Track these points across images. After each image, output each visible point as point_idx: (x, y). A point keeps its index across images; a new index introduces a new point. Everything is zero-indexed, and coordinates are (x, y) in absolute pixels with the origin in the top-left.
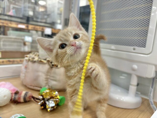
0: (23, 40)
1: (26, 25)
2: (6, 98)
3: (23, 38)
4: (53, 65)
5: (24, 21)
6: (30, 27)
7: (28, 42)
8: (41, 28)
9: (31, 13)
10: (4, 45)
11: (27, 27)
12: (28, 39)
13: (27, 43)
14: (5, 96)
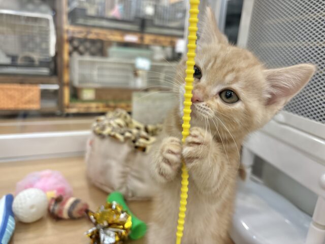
0: (133, 65)
1: (139, 35)
2: (34, 210)
3: (132, 61)
4: (136, 147)
5: (135, 27)
6: (148, 39)
7: (143, 70)
8: (169, 39)
9: (149, 10)
10: (99, 76)
11: (142, 38)
12: (143, 64)
13: (140, 72)
14: (32, 207)
